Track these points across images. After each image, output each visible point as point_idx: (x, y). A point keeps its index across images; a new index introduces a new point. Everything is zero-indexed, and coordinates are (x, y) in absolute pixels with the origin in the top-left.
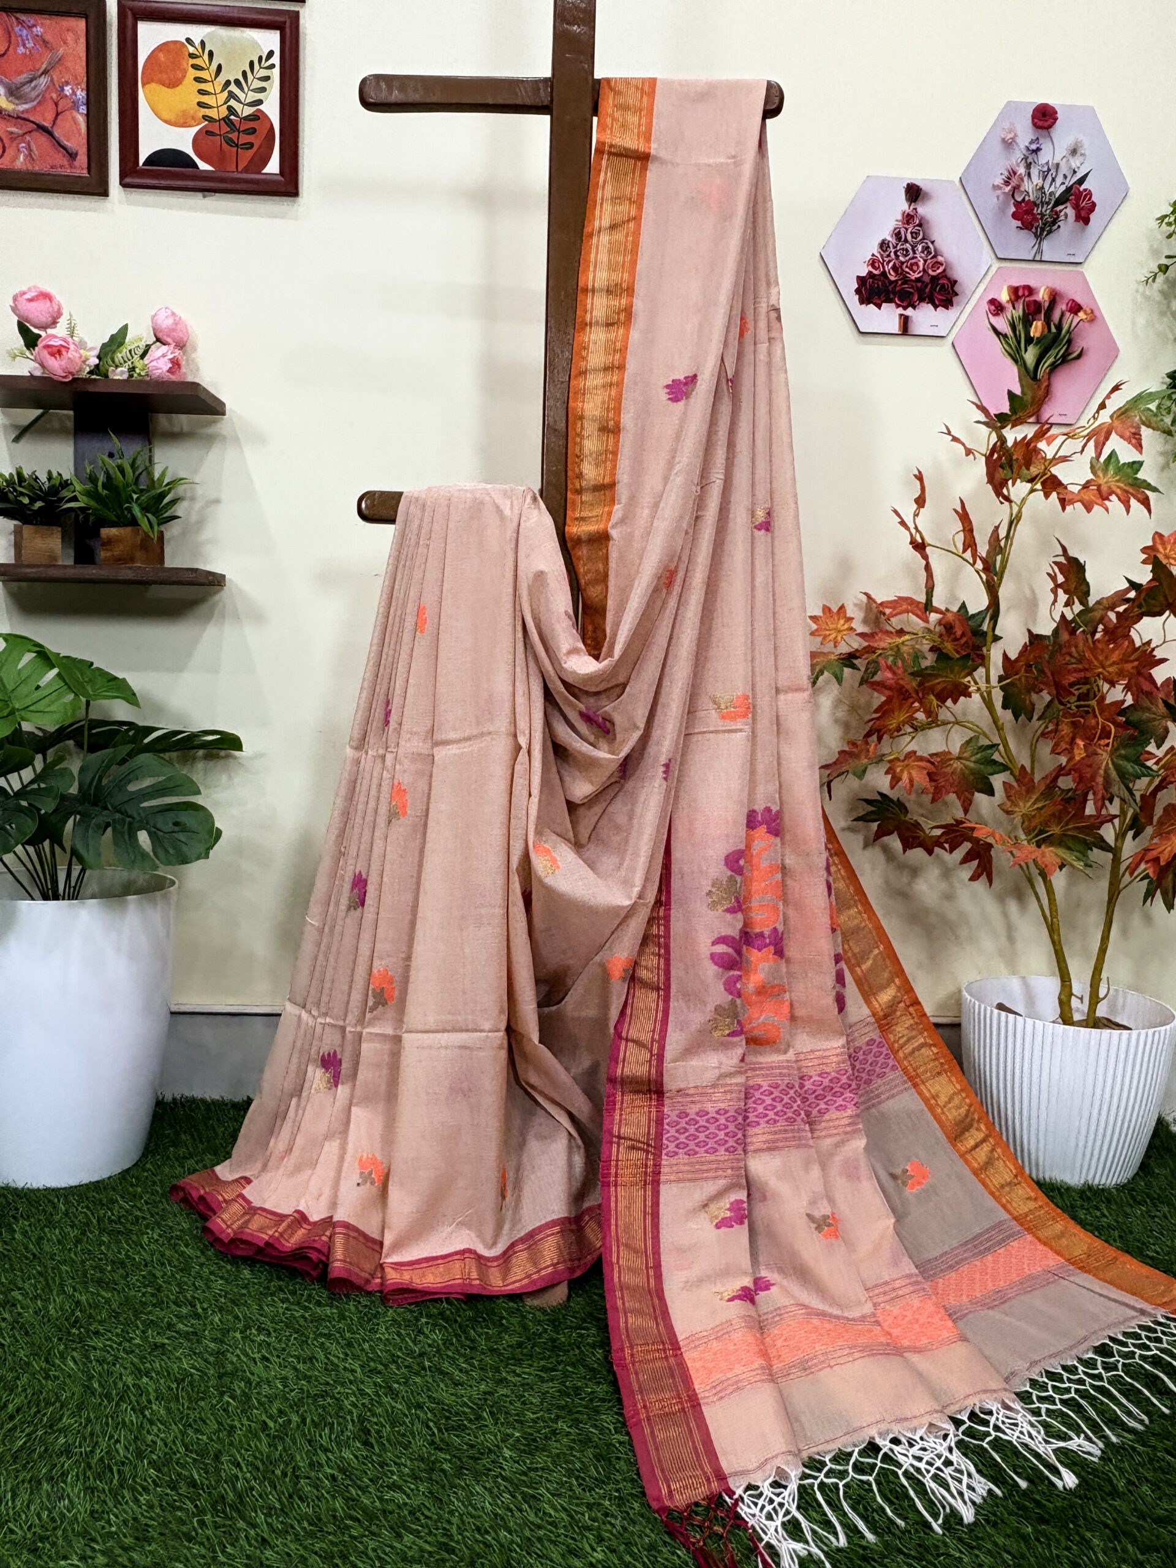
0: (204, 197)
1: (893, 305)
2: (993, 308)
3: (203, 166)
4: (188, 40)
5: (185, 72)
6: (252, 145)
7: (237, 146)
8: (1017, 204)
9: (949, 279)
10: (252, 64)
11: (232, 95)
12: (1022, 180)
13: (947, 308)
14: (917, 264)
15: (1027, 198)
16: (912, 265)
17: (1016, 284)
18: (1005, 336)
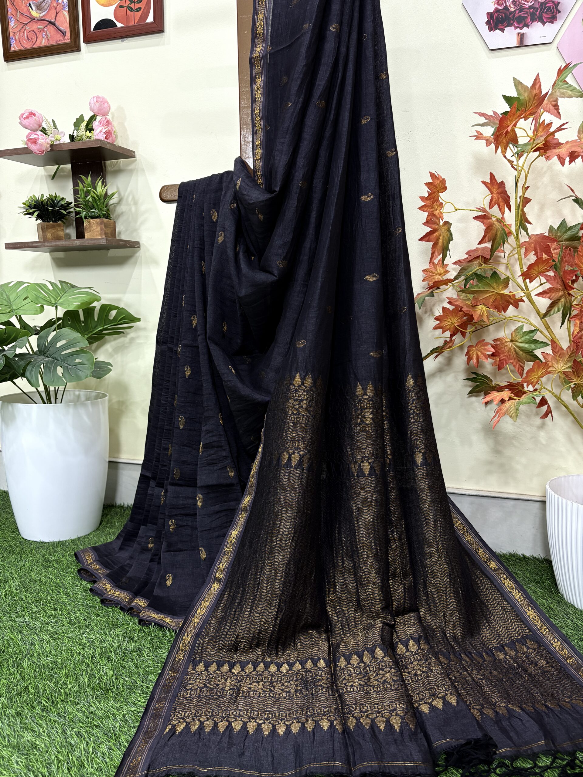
0: (122, 41)
1: (513, 28)
3: (119, 25)
6: (140, 8)
7: (134, 11)
9: (554, 2)
13: (552, 23)
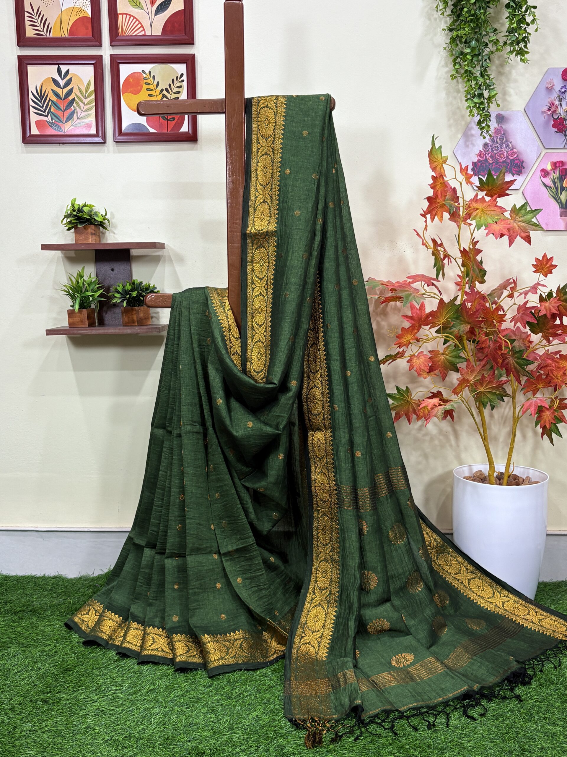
2: (543, 173)
3: (152, 130)
4: (143, 71)
5: (142, 86)
6: (174, 119)
7: (167, 120)
8: (555, 120)
9: (520, 160)
10: (173, 80)
11: (164, 96)
12: (557, 107)
13: (519, 175)
14: (503, 154)
15: (560, 117)
16: (500, 154)
17: (555, 161)
18: (550, 187)
